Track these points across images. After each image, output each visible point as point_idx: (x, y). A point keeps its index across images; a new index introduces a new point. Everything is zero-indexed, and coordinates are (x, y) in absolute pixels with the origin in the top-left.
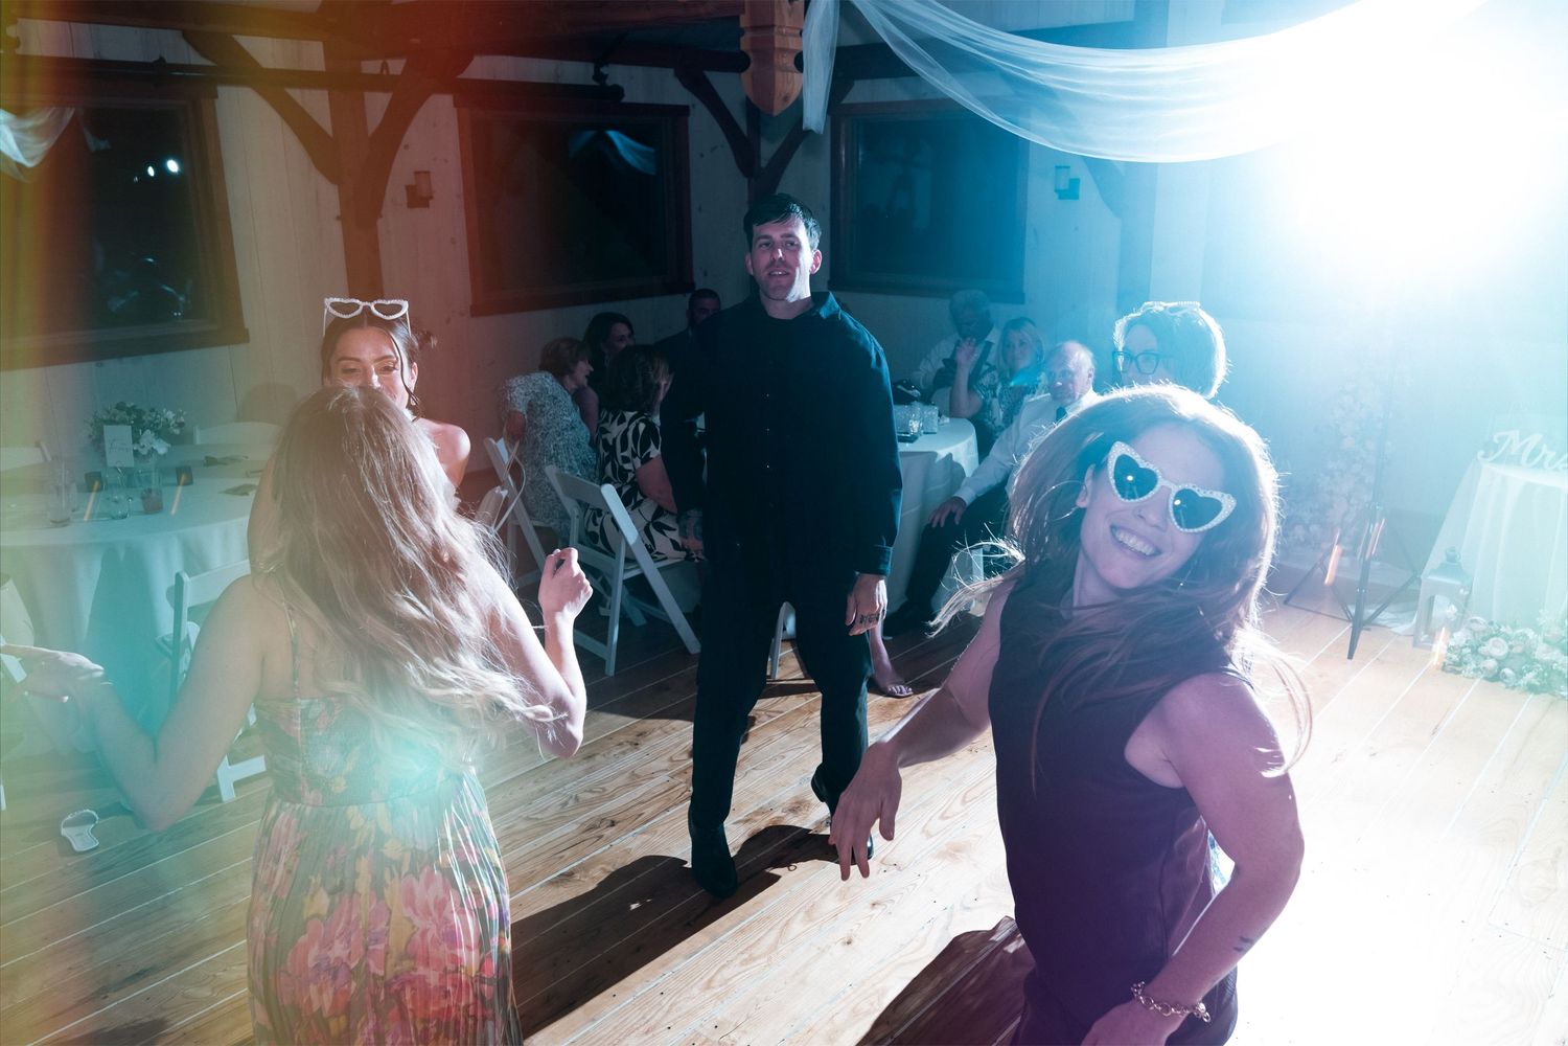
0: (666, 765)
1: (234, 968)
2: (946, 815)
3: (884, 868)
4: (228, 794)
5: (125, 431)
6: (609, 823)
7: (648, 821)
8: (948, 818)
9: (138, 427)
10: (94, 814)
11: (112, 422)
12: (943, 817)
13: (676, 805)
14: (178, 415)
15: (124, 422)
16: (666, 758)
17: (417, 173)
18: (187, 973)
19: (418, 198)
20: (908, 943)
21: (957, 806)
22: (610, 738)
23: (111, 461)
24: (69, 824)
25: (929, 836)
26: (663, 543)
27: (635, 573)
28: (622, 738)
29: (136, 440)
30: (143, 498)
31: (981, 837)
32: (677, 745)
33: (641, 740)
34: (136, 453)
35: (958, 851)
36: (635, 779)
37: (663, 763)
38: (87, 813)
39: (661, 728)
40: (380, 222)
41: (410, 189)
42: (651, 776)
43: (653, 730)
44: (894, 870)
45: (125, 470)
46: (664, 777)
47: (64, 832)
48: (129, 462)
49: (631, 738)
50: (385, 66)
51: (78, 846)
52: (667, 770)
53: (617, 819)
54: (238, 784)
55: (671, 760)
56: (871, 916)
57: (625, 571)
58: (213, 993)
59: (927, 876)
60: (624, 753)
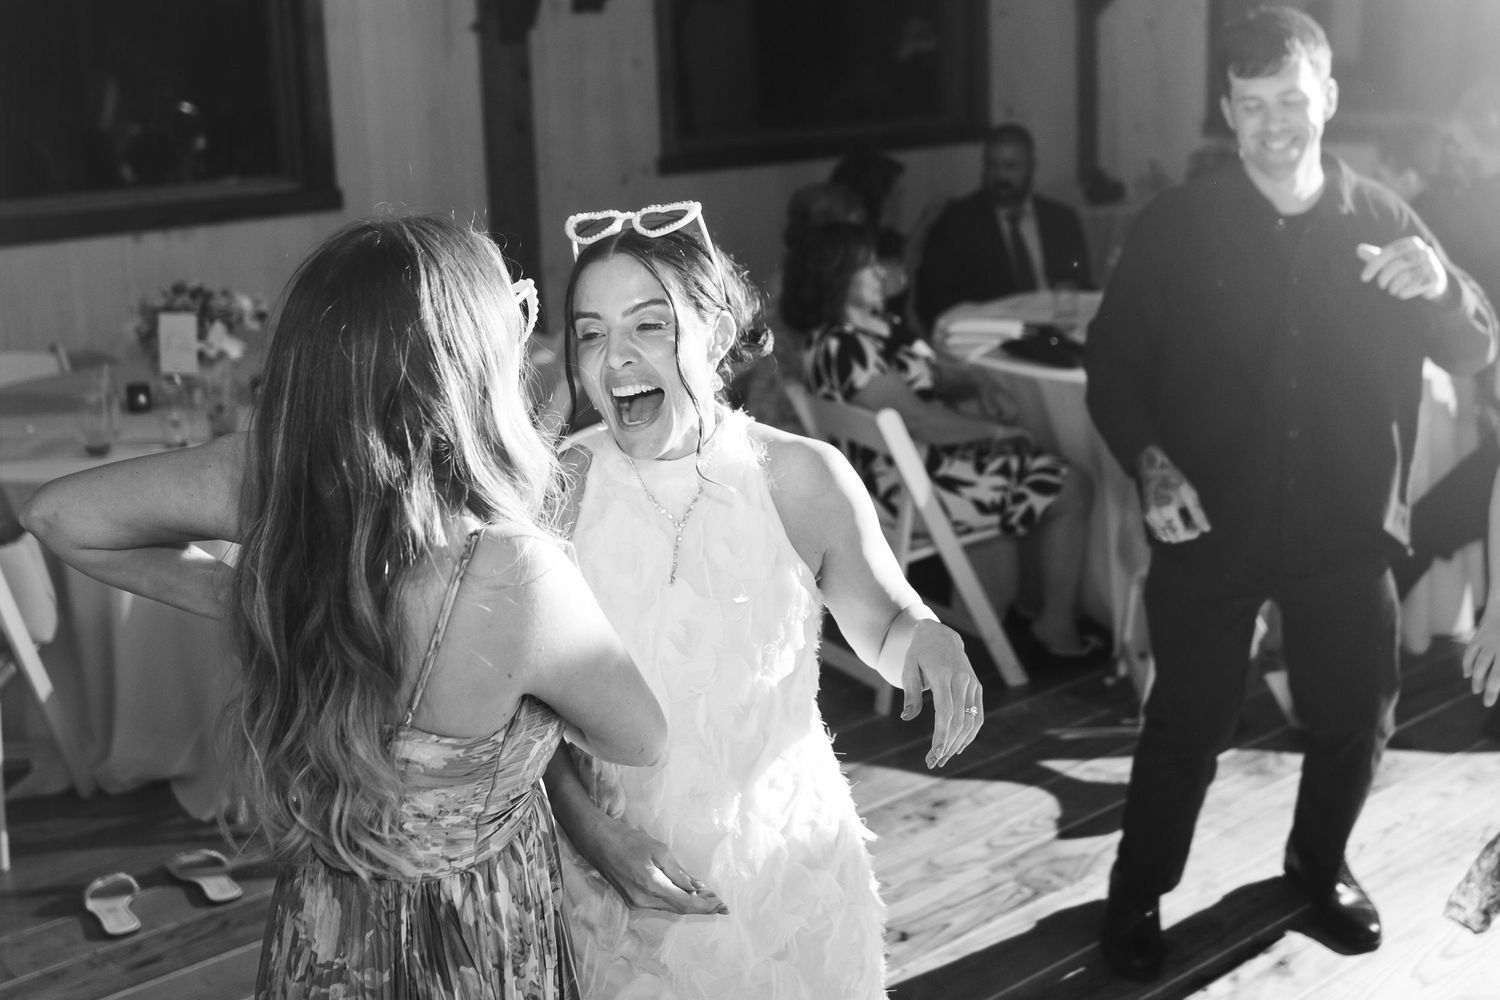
0: (981, 852)
5: (186, 323)
6: (897, 936)
7: (957, 936)
9: (206, 317)
10: (132, 881)
11: (169, 309)
13: (1003, 913)
14: (256, 302)
15: (186, 309)
16: (982, 841)
22: (889, 807)
23: (167, 364)
24: (100, 894)
26: (961, 506)
27: (924, 553)
28: (909, 809)
29: (202, 335)
30: (211, 418)
32: (997, 823)
33: (939, 812)
34: (202, 356)
36: (934, 871)
37: (976, 849)
38: (122, 881)
39: (969, 795)
40: (534, 34)
42: (959, 868)
43: (956, 799)
45: (186, 379)
46: (979, 871)
47: (91, 905)
48: (191, 366)
49: (924, 808)
51: (111, 926)
52: (982, 860)
53: (909, 930)
55: (989, 844)
57: (913, 548)
60: (914, 831)
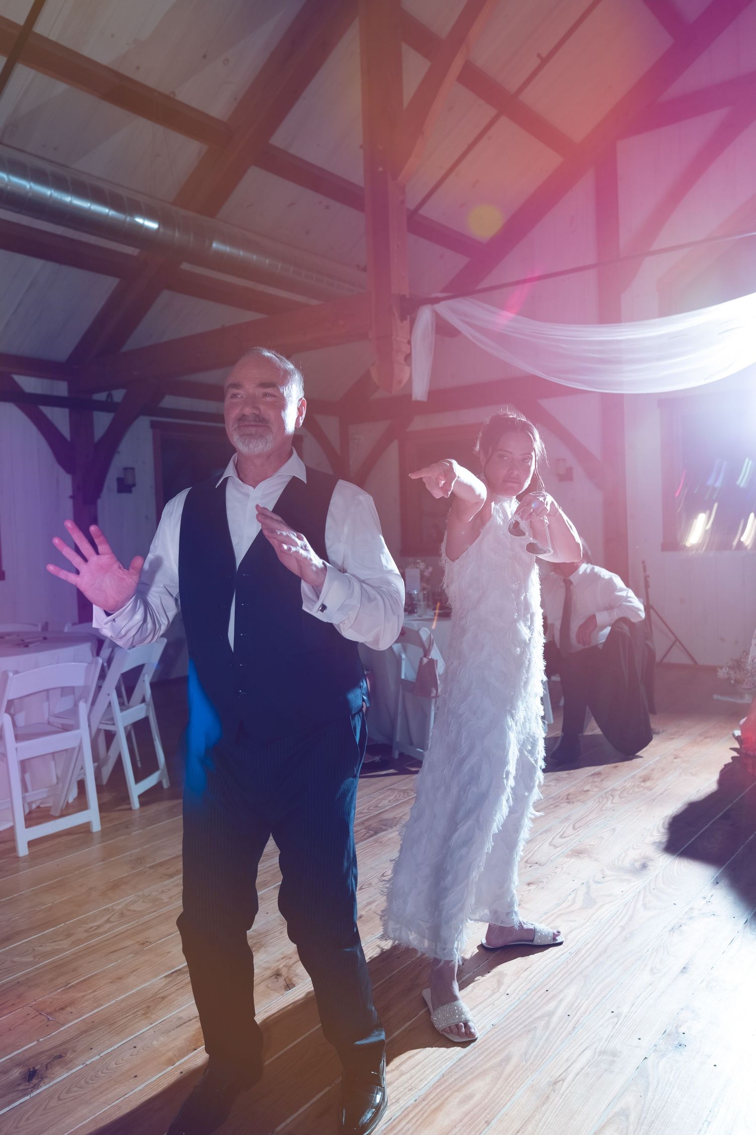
1: (47, 944)
2: (565, 835)
3: (529, 865)
4: (23, 850)
8: (565, 837)
12: (561, 837)
17: (125, 469)
18: (11, 949)
19: (125, 486)
20: (562, 903)
21: (570, 830)
25: (556, 847)
31: (594, 845)
35: (580, 853)
40: (99, 502)
41: (120, 481)
44: (536, 866)
50: (110, 396)
54: (31, 844)
56: (529, 890)
58: (35, 959)
59: (563, 868)
